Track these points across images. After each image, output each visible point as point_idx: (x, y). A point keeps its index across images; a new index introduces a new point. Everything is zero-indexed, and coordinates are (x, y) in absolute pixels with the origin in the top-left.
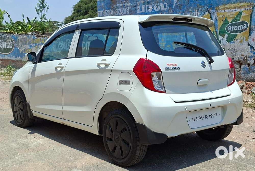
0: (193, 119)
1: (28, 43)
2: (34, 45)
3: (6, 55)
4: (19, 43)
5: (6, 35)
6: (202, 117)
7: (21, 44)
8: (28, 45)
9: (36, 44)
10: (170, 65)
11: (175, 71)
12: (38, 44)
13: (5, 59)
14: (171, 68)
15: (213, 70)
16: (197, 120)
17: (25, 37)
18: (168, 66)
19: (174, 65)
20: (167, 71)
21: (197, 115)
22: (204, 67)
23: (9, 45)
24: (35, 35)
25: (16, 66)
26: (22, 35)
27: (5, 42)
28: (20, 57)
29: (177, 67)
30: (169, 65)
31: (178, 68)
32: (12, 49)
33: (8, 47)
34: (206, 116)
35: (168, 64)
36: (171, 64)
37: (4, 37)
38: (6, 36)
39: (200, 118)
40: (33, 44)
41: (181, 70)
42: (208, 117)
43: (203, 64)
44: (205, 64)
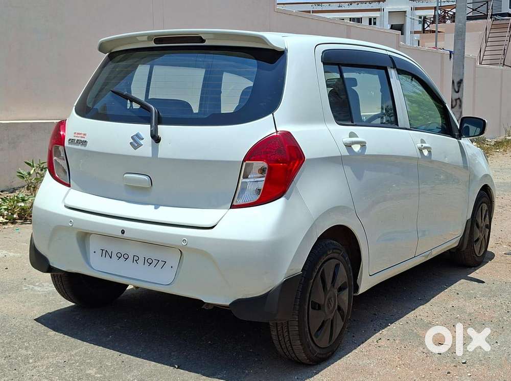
0: (104, 252)
6: (126, 256)
10: (77, 135)
11: (79, 147)
14: (75, 142)
15: (159, 157)
16: (111, 258)
19: (82, 136)
21: (114, 248)
22: (135, 148)
29: (85, 140)
31: (85, 143)
34: (136, 258)
35: (75, 133)
39: (119, 255)
41: (89, 147)
42: (141, 261)
43: (136, 141)
44: (141, 142)
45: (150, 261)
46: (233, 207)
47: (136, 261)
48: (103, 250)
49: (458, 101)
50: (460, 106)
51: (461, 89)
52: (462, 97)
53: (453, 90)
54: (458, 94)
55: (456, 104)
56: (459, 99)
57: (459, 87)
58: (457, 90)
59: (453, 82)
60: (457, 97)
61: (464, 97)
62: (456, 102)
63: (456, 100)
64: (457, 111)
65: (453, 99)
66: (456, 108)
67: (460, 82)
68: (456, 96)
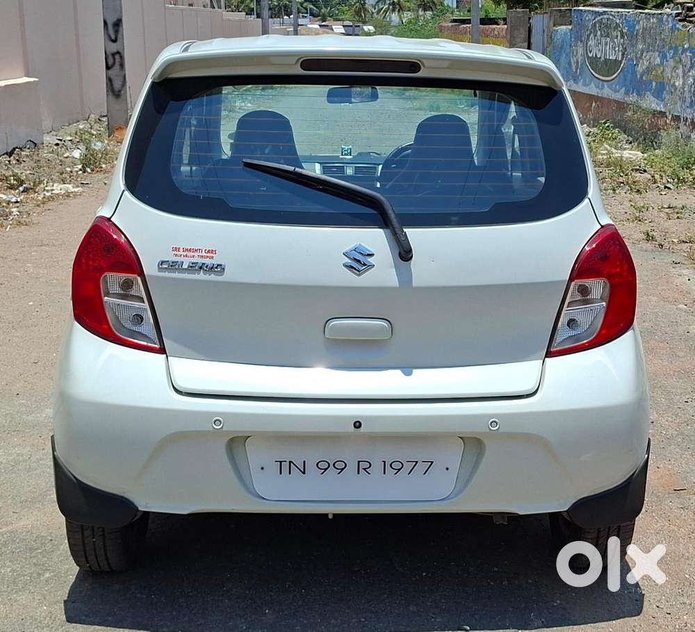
0: (285, 464)
1: (658, 46)
2: (672, 52)
3: (605, 83)
4: (636, 43)
5: (612, 15)
6: (340, 465)
7: (641, 47)
8: (657, 51)
9: (676, 49)
10: (185, 254)
11: (202, 276)
12: (680, 48)
13: (604, 96)
14: (185, 266)
15: (414, 285)
16: (304, 473)
17: (653, 23)
18: (176, 255)
19: (204, 254)
20: (167, 274)
22: (359, 273)
23: (615, 48)
24: (678, 15)
25: (624, 123)
26: (646, 14)
27: (608, 39)
28: (635, 94)
29: (215, 262)
30: (181, 253)
31: (218, 269)
32: (621, 62)
33: (613, 57)
34: (364, 465)
35: (176, 249)
36: (190, 250)
37: (608, 19)
38: (611, 17)
39: (323, 465)
40: (671, 48)
41: (228, 276)
42: (377, 468)
43: (359, 261)
44: (370, 260)
45: (398, 466)
46: (549, 354)
47: (365, 469)
48: (281, 462)
49: (117, 57)
50: (122, 66)
51: (120, 36)
52: (123, 49)
53: (107, 38)
54: (115, 44)
55: (114, 63)
56: (118, 53)
57: (117, 32)
58: (113, 37)
59: (105, 23)
60: (115, 51)
61: (125, 51)
62: (114, 59)
63: (113, 55)
64: (117, 75)
65: (108, 53)
66: (115, 68)
67: (118, 24)
68: (113, 47)
